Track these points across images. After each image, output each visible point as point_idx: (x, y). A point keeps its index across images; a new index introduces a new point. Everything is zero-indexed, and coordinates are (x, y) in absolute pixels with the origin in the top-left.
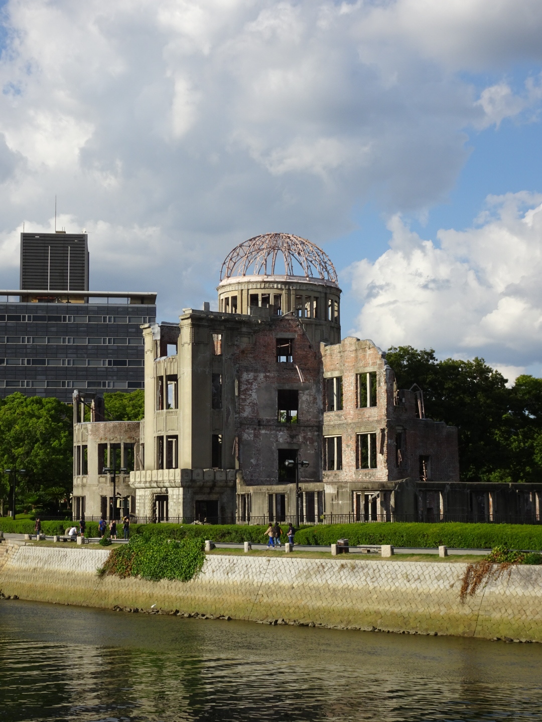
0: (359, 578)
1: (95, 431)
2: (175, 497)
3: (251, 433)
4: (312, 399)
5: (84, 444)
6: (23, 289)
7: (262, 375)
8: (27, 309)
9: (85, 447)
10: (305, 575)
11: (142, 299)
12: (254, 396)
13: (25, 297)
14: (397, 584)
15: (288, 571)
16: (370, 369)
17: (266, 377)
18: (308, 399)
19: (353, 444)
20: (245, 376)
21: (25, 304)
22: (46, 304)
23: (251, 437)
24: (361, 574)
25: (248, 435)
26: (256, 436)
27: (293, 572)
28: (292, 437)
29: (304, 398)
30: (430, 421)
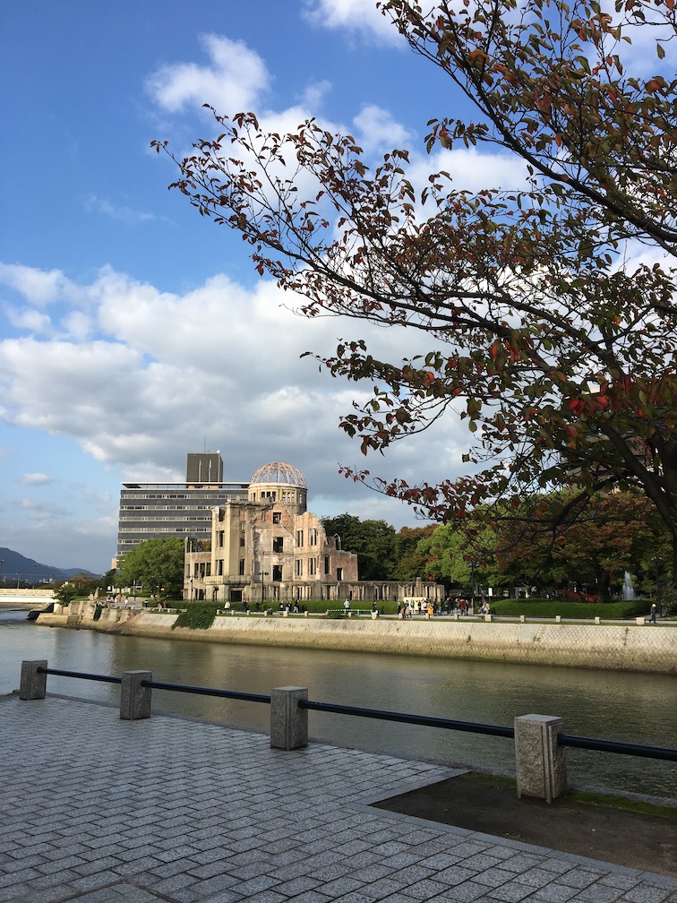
1: (194, 557)
2: (222, 589)
3: (259, 558)
4: (290, 541)
5: (189, 563)
6: (188, 482)
7: (265, 530)
8: (188, 492)
9: (189, 565)
10: (252, 626)
12: (261, 540)
13: (187, 486)
16: (314, 527)
17: (267, 531)
18: (288, 541)
19: (306, 562)
20: (257, 531)
21: (187, 489)
22: (197, 489)
26: (261, 559)
27: (248, 624)
28: (280, 559)
29: (285, 541)
30: (343, 551)
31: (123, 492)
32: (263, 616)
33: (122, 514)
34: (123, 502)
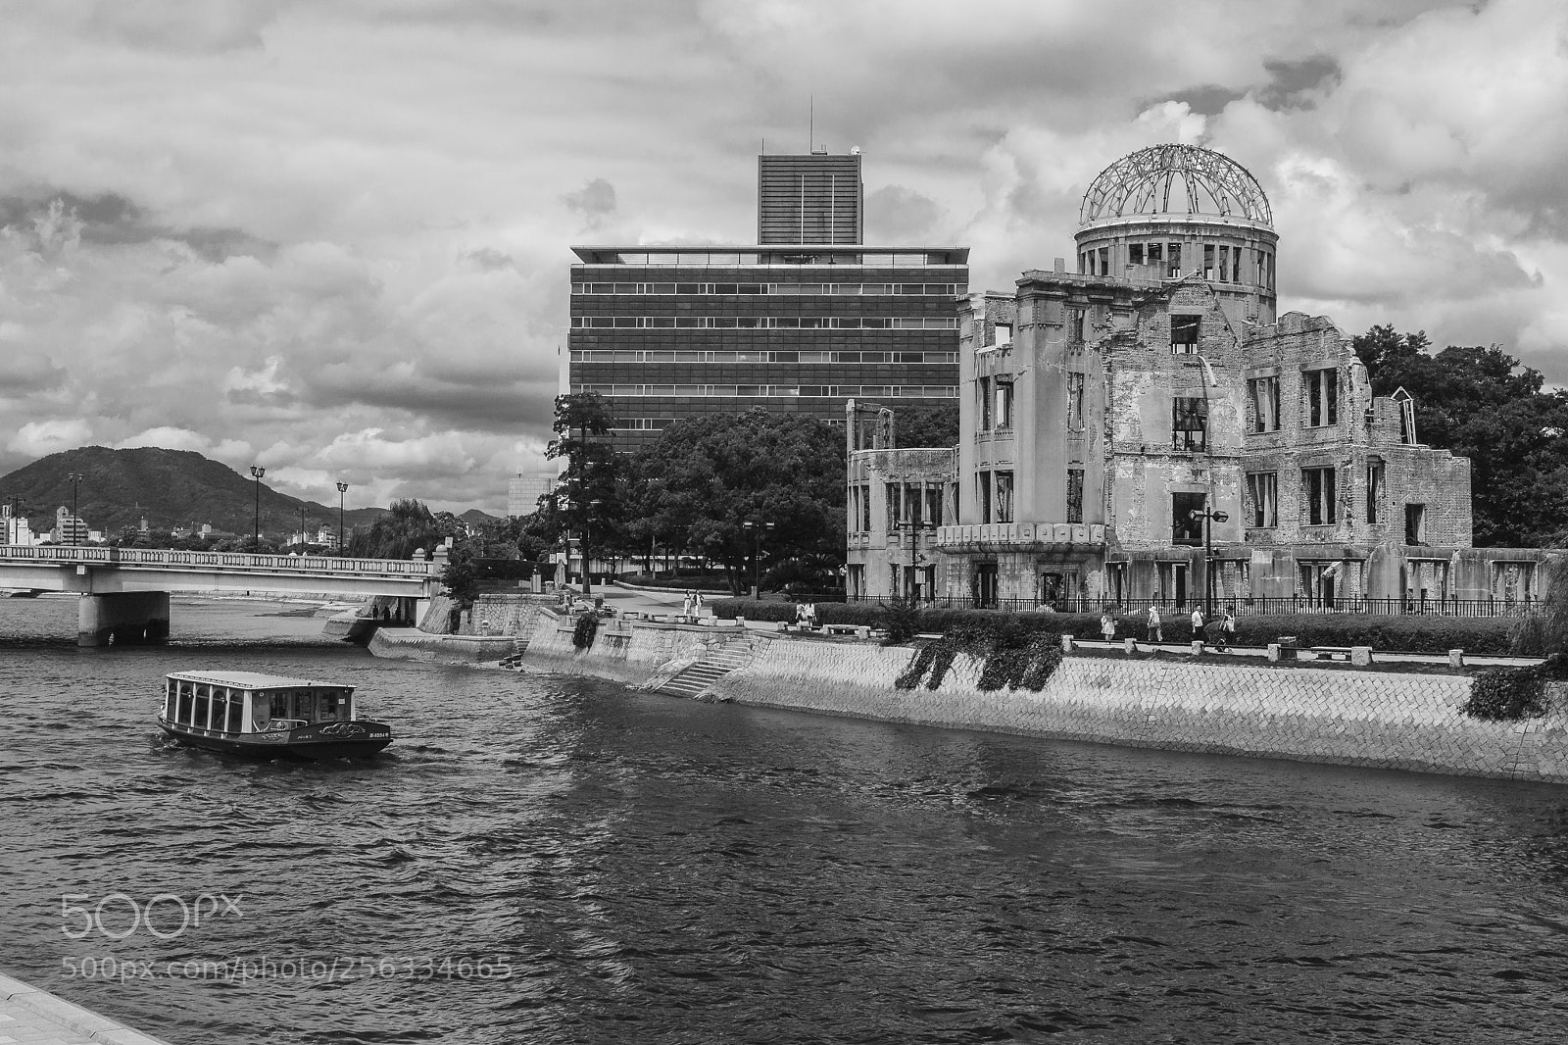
0: (1314, 698)
1: (882, 464)
2: (1008, 567)
3: (1130, 469)
4: (1228, 413)
5: (865, 483)
6: (763, 243)
7: (1147, 375)
8: (769, 275)
9: (866, 488)
10: (1225, 692)
11: (947, 256)
12: (1135, 408)
13: (766, 255)
14: (1378, 710)
15: (1196, 686)
16: (1327, 364)
17: (1154, 378)
18: (1223, 413)
19: (1295, 482)
20: (1120, 377)
21: (766, 266)
22: (797, 266)
23: (1130, 474)
24: (1319, 693)
25: (1124, 470)
26: (1136, 472)
27: (1205, 686)
28: (1196, 473)
29: (1215, 411)
30: (1425, 449)
31: (577, 275)
32: (1263, 661)
33: (577, 342)
34: (578, 305)
